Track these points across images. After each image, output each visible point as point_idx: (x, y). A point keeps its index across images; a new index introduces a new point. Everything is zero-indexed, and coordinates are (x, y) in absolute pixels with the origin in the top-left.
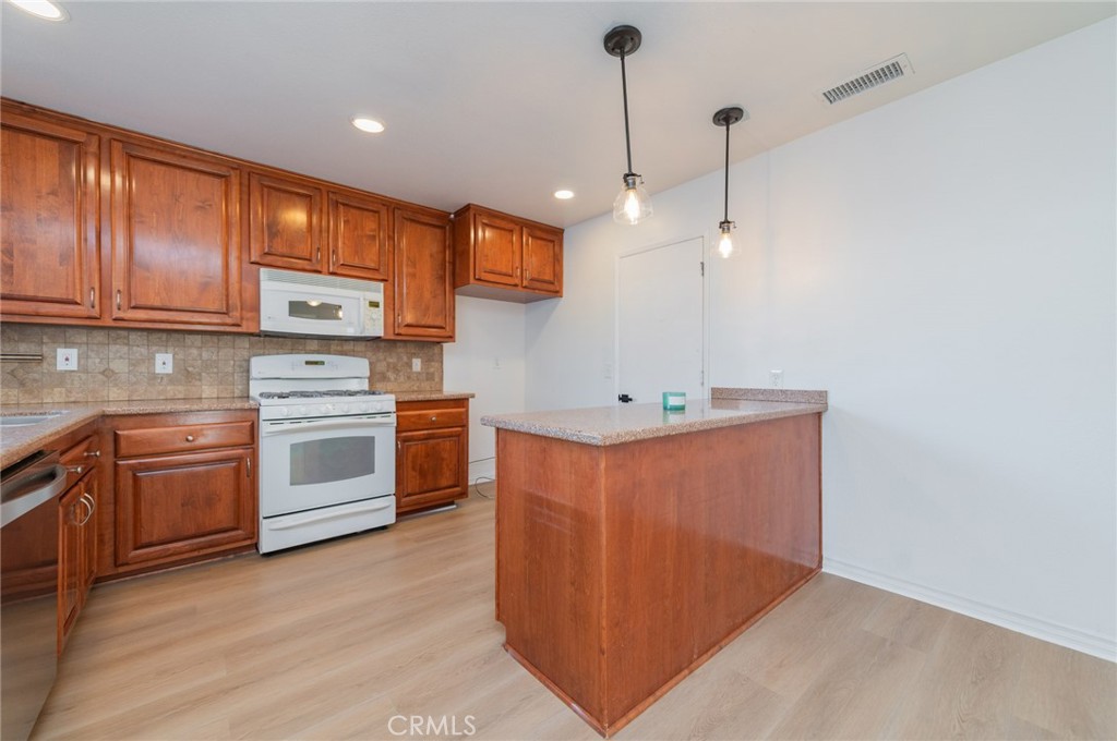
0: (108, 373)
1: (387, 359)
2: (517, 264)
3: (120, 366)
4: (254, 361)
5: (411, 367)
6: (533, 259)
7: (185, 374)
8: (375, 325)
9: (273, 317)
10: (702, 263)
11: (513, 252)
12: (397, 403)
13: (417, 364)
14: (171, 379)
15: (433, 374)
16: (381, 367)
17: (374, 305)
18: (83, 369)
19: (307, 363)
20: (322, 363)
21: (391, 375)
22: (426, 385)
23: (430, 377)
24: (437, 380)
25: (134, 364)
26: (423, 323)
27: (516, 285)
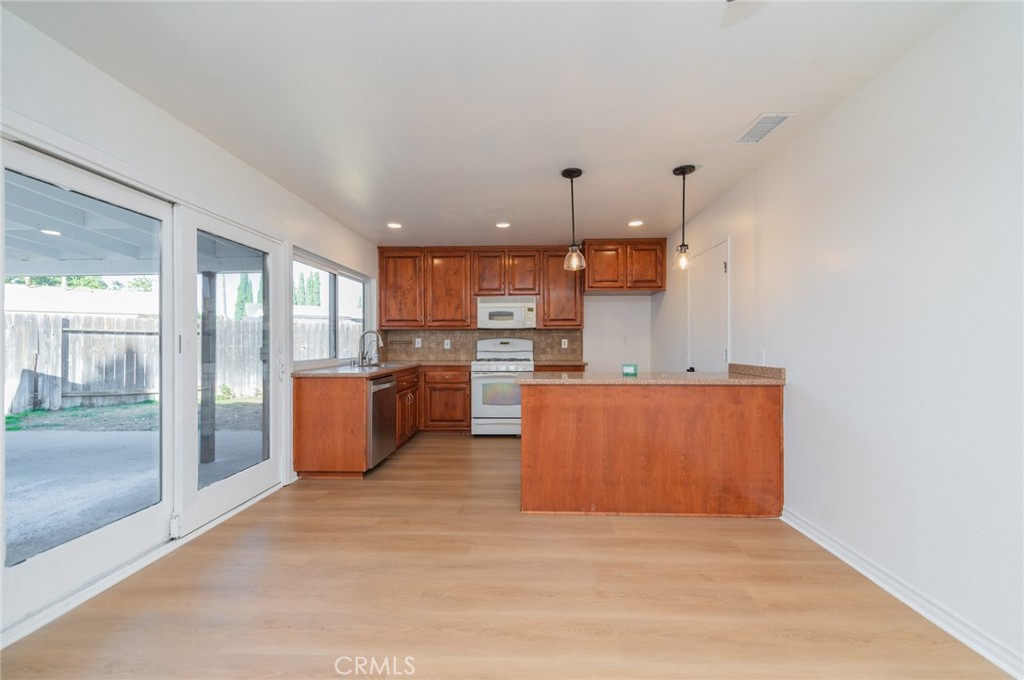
0: (430, 348)
1: (544, 340)
2: (621, 272)
3: (433, 346)
4: (479, 343)
5: (561, 344)
6: (637, 267)
7: (455, 349)
8: (531, 322)
9: (483, 321)
10: (725, 264)
11: (618, 264)
12: (535, 366)
13: (565, 343)
14: (450, 351)
15: (575, 349)
16: (543, 345)
17: (531, 310)
18: (423, 347)
19: (502, 343)
20: (507, 343)
21: (549, 350)
22: (571, 357)
23: (573, 351)
24: (578, 353)
25: (438, 345)
26: (560, 318)
27: (621, 287)
